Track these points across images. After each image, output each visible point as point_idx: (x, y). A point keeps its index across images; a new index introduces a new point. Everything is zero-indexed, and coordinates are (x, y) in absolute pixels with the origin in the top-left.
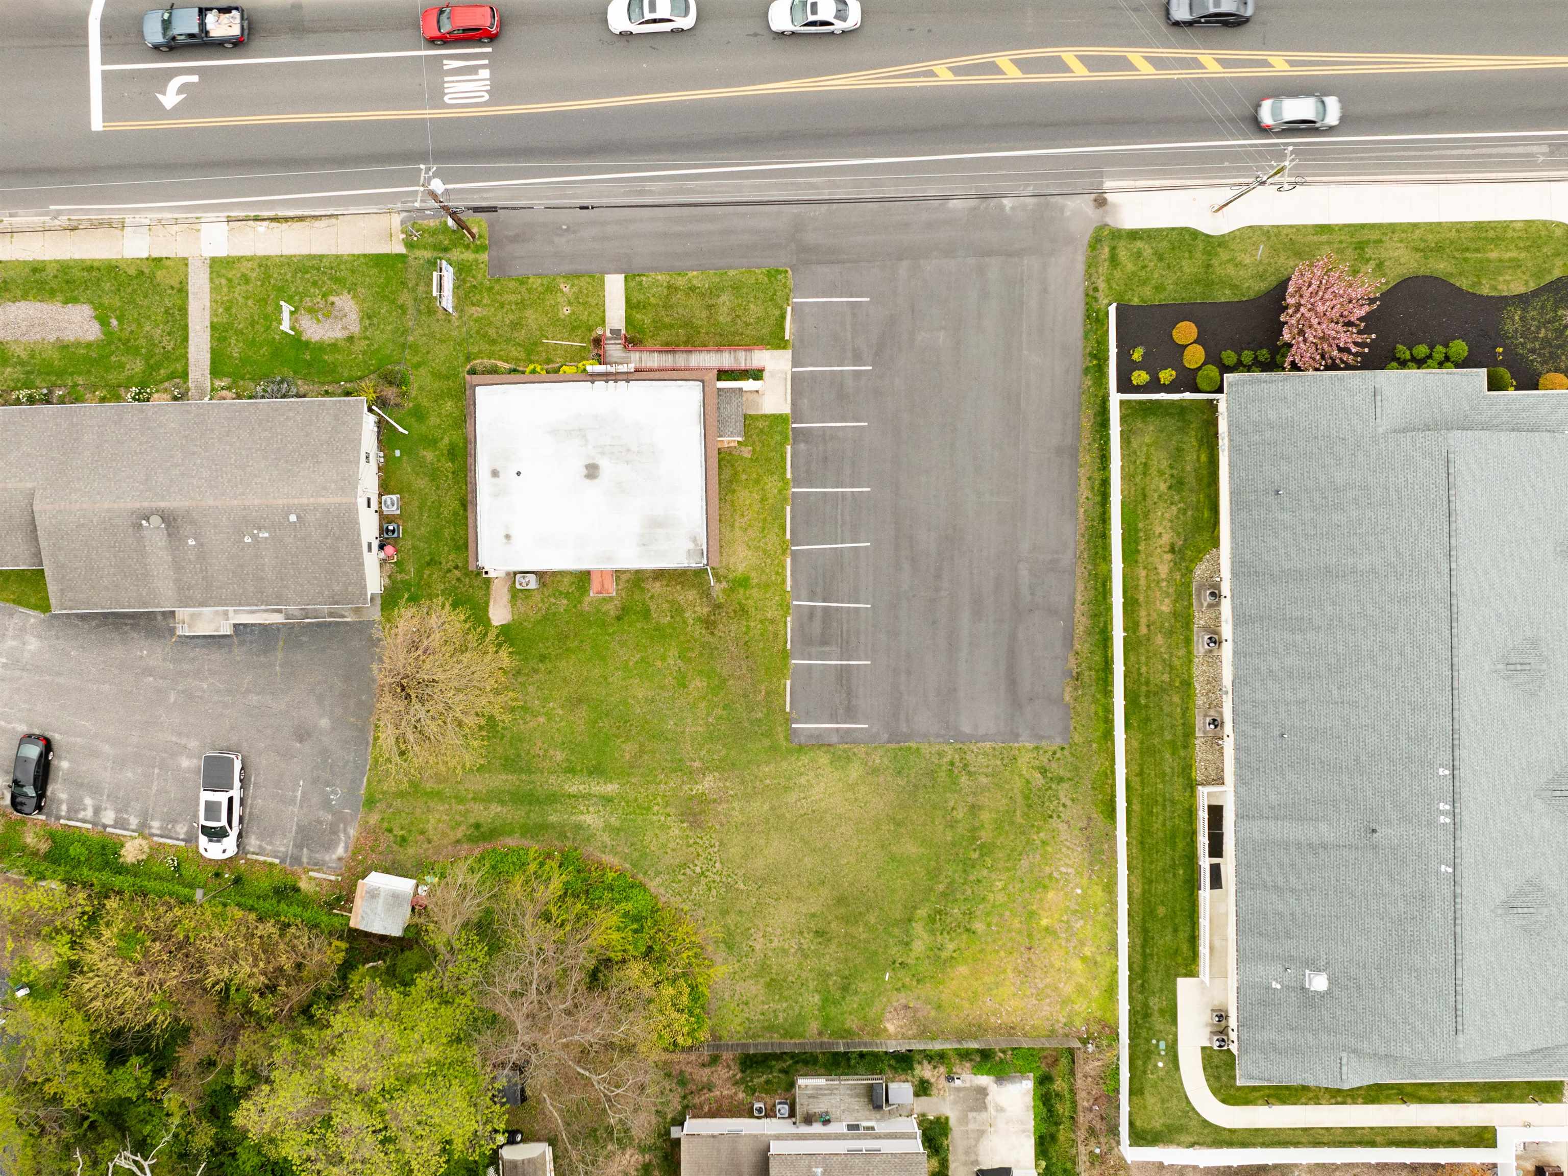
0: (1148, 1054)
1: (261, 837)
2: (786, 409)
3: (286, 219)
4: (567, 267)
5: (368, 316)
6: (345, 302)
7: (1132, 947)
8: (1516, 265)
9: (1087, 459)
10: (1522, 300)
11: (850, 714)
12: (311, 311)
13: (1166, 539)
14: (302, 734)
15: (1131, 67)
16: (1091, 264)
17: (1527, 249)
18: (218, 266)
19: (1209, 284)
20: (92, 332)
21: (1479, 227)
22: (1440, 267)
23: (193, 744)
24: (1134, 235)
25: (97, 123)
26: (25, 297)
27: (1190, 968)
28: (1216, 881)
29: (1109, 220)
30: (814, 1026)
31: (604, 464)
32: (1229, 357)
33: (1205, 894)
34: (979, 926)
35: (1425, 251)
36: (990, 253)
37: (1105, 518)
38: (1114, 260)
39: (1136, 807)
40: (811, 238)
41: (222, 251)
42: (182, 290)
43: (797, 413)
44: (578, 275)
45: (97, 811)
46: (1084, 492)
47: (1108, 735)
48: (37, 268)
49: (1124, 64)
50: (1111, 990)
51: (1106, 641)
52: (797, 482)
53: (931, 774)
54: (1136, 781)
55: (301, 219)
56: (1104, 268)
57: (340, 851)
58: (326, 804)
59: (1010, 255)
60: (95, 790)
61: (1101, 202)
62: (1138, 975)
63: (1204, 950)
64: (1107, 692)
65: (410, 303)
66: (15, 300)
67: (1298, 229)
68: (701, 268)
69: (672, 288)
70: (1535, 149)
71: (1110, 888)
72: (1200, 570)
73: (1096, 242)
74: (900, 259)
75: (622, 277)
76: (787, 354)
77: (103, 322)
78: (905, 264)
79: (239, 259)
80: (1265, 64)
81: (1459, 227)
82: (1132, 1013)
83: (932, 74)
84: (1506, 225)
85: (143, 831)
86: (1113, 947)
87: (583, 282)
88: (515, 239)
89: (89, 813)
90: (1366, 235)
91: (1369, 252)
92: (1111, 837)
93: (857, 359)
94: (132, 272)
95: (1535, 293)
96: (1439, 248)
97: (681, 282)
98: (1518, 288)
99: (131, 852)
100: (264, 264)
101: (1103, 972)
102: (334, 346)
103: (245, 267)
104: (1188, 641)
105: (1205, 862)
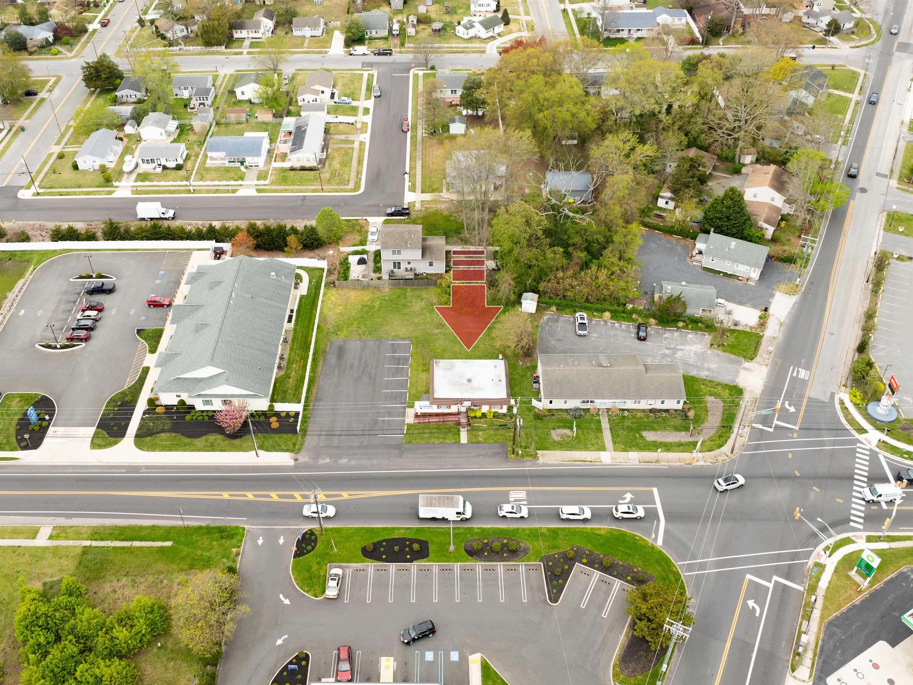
0: (317, 282)
1: (569, 321)
2: (407, 409)
3: (580, 461)
4: (480, 445)
5: (548, 434)
6: (557, 439)
7: (318, 301)
8: (162, 441)
9: (312, 398)
10: (163, 431)
11: (393, 345)
12: (569, 437)
13: (291, 380)
14: (559, 340)
15: (278, 495)
16: (302, 444)
17: (156, 444)
18: (603, 448)
19: (264, 437)
20: (644, 434)
21: (171, 450)
22: (187, 440)
23: (593, 339)
24: (287, 451)
25: (655, 490)
26: (671, 443)
27: (302, 297)
28: (292, 311)
29: (294, 455)
30: (408, 290)
31: (466, 382)
32: (262, 418)
33: (295, 308)
34: (360, 306)
35: (190, 444)
36: (336, 447)
37: (309, 385)
38: (294, 445)
39: (311, 326)
40: (397, 451)
41: (602, 453)
42: (614, 442)
43: (404, 408)
44: (476, 443)
45: (621, 326)
46: (314, 391)
47: (316, 341)
48: (668, 450)
49: (280, 496)
50: (325, 294)
51: (314, 360)
52: (406, 393)
53: (370, 334)
54: (310, 331)
55: (575, 461)
56: (299, 443)
57: (545, 318)
58: (551, 327)
59: (329, 446)
60: (622, 330)
61: (296, 460)
62: (317, 295)
63: (298, 299)
64: (315, 349)
65: (534, 437)
66: (675, 442)
67: (231, 451)
68: (434, 443)
69: (444, 438)
70: (145, 471)
71: (321, 312)
72: (282, 373)
73: (299, 450)
74: (366, 446)
75: (462, 442)
76: (406, 422)
77: (641, 436)
78: (365, 444)
79: (595, 450)
80: (230, 495)
81: (177, 450)
82: (320, 289)
83: (349, 495)
84: (161, 450)
85: (606, 322)
86: (322, 302)
87: (475, 441)
88: (499, 453)
89: (623, 326)
90: (209, 449)
91: (209, 445)
92: (319, 321)
93: (383, 421)
94: (633, 448)
95: (158, 433)
96: (185, 445)
97: (441, 440)
98: (163, 435)
99: (607, 315)
100: (586, 449)
101: (326, 297)
102: (559, 428)
103: (593, 448)
104: (289, 358)
105: (294, 314)
